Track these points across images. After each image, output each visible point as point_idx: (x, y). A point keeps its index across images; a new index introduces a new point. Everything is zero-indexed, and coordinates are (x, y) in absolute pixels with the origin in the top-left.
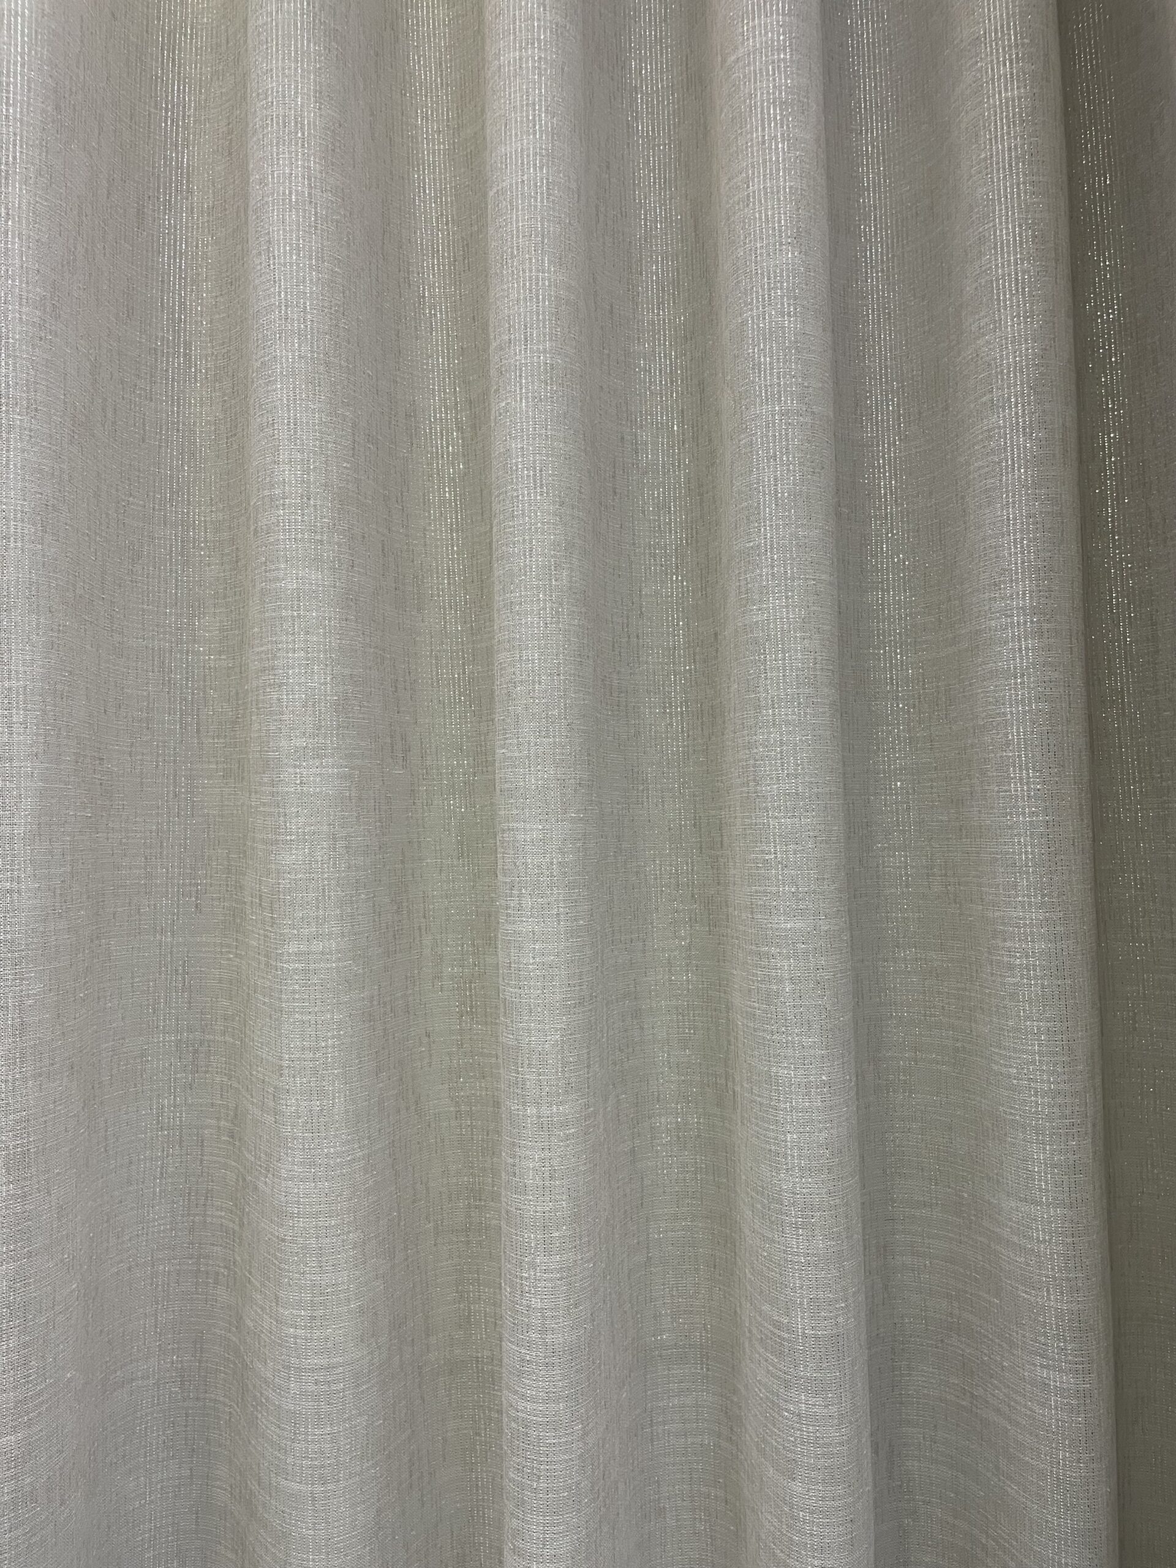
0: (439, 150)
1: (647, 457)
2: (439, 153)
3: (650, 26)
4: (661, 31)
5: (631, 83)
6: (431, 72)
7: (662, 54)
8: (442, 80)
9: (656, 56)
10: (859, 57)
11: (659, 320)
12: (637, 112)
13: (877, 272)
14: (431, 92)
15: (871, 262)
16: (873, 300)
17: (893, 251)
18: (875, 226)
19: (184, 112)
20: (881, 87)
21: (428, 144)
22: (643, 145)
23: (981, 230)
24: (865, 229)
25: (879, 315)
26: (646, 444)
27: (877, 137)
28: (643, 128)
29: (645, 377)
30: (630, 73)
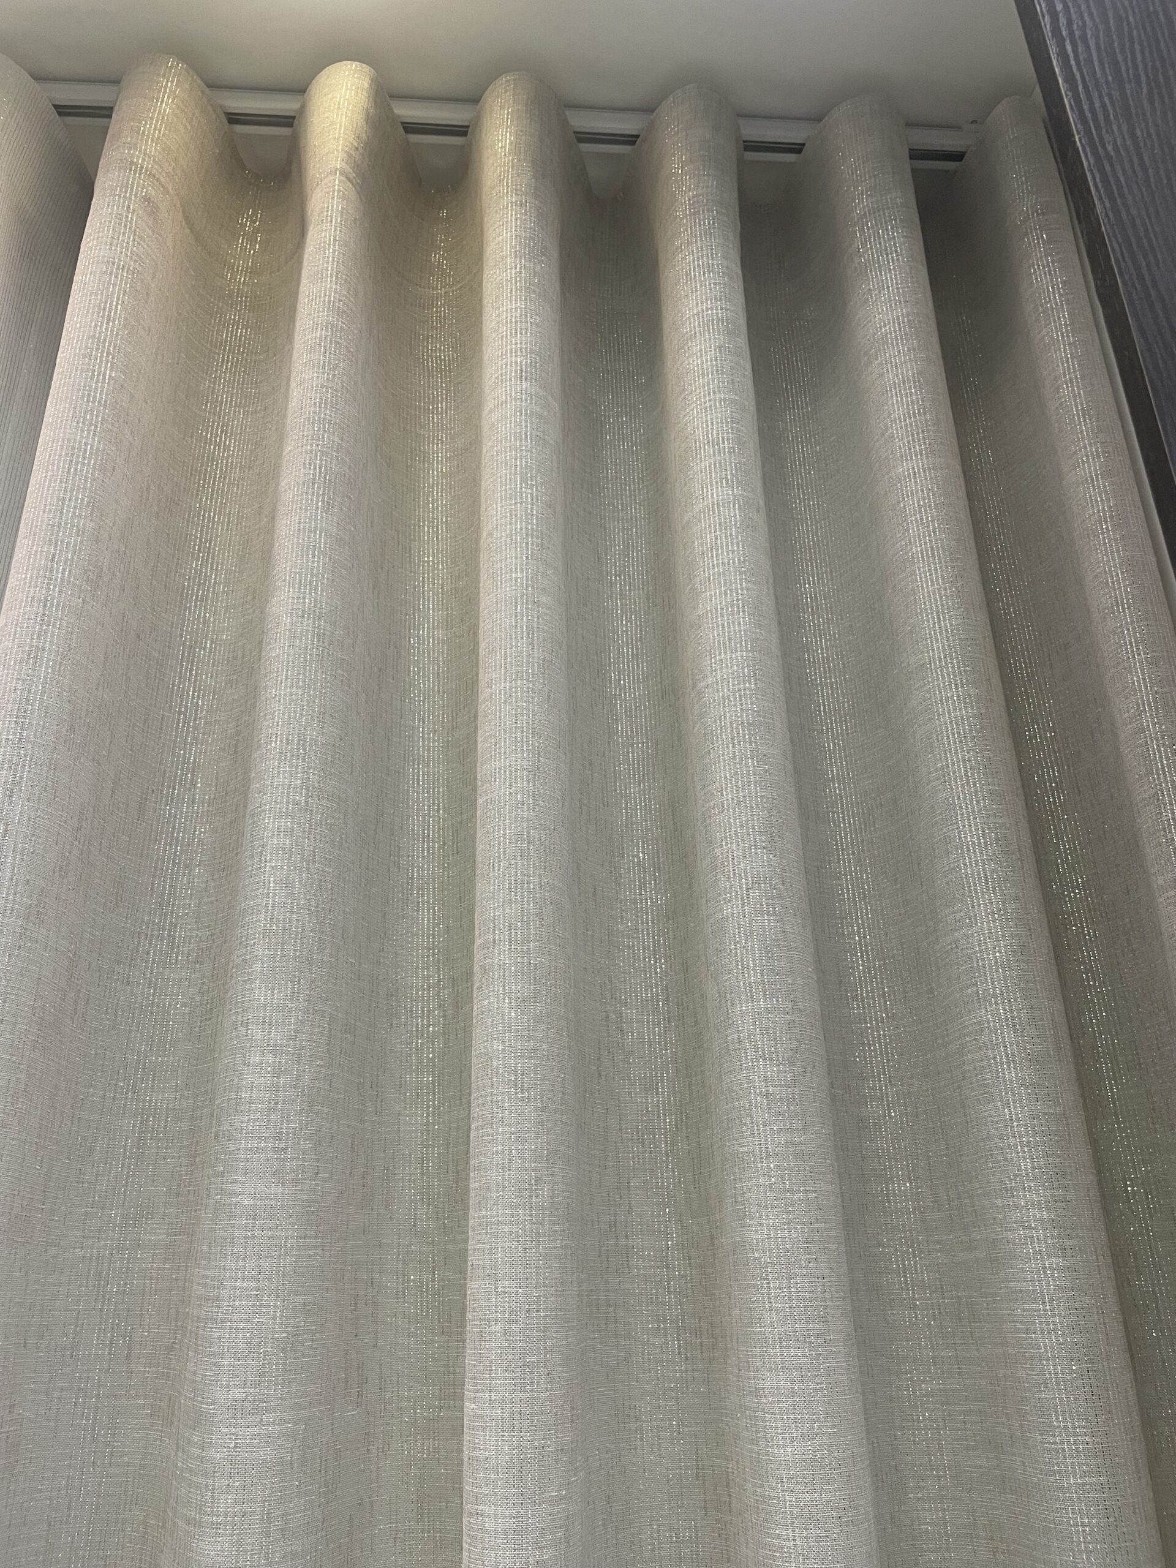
0: (434, 747)
1: (632, 1036)
2: (434, 751)
3: (628, 645)
4: (637, 649)
5: (611, 691)
6: (429, 681)
7: (638, 667)
8: (439, 688)
9: (633, 669)
10: (815, 669)
11: (641, 900)
12: (617, 715)
13: (848, 855)
14: (429, 699)
15: (842, 845)
16: (846, 880)
17: (861, 836)
18: (843, 813)
19: (196, 714)
20: (837, 693)
21: (423, 743)
22: (622, 743)
23: (945, 830)
24: (833, 816)
25: (854, 895)
26: (631, 1022)
27: (838, 736)
28: (622, 728)
29: (628, 954)
30: (610, 683)
